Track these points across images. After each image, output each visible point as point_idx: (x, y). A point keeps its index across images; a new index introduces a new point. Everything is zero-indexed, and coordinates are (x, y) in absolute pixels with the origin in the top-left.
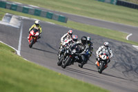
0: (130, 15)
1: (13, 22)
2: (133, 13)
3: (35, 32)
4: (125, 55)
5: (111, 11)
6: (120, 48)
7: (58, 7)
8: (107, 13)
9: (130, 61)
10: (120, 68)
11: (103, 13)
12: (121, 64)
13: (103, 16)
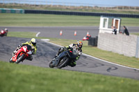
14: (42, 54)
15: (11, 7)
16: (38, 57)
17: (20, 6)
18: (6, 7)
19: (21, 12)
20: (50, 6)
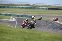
0: (53, 12)
1: (14, 19)
2: (54, 11)
3: (25, 23)
4: (52, 24)
5: (46, 12)
6: (50, 22)
7: (29, 13)
8: (45, 13)
9: (54, 26)
10: (51, 28)
11: (44, 13)
12: (51, 27)
13: (44, 14)
14: (55, 28)
15: (42, 6)
16: (53, 29)
17: (46, 6)
18: (39, 6)
19: (46, 9)
20: (59, 6)
